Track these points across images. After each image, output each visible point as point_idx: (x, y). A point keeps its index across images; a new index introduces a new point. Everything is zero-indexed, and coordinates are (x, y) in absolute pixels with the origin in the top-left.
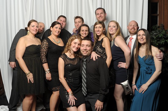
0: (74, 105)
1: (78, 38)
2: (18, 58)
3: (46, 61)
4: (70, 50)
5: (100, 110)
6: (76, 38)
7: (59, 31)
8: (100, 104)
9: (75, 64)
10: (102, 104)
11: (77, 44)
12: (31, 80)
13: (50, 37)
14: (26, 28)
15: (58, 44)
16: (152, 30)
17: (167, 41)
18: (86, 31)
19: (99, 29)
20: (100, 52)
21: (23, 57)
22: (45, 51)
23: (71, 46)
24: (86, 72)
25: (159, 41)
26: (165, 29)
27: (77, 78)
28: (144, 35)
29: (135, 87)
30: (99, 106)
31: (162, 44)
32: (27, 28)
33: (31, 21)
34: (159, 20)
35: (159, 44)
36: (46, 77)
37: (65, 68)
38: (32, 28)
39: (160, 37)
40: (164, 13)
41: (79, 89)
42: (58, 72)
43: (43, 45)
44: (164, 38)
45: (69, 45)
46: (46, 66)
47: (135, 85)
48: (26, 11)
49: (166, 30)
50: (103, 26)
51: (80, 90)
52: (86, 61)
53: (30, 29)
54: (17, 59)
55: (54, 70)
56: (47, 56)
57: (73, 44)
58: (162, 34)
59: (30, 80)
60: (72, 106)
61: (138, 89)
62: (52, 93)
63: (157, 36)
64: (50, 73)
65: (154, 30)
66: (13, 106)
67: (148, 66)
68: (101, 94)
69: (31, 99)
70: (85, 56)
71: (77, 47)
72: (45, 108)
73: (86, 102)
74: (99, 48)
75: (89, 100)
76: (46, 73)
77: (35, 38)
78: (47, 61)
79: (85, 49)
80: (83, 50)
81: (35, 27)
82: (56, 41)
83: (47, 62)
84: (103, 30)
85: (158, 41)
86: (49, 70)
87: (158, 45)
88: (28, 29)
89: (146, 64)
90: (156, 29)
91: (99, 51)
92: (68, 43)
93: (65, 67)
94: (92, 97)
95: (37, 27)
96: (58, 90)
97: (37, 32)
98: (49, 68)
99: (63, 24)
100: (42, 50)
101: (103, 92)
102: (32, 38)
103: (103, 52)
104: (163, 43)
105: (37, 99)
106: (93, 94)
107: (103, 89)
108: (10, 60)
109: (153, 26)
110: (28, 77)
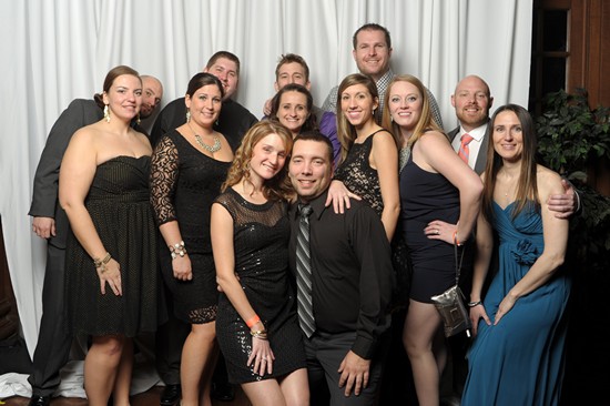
0: (270, 372)
1: (278, 132)
2: (69, 205)
3: (170, 214)
4: (249, 174)
5: (358, 386)
6: (271, 131)
7: (212, 110)
8: (358, 368)
9: (273, 222)
10: (367, 367)
11: (275, 153)
12: (111, 283)
13: (183, 130)
14: (98, 98)
15: (212, 153)
16: (547, 108)
17: (596, 147)
18: (299, 107)
19: (357, 102)
20: (359, 186)
21: (88, 200)
22: (167, 176)
23: (253, 159)
24: (311, 254)
25: (569, 146)
26: (591, 104)
27: (279, 276)
28: (518, 129)
29: (479, 310)
30: (355, 372)
31: (581, 158)
32: (101, 96)
33: (117, 72)
34: (571, 72)
35: (567, 158)
36: (174, 269)
37: (235, 242)
38: (121, 98)
39: (573, 132)
40: (587, 48)
41: (287, 313)
42: (211, 254)
43: (160, 158)
44: (586, 137)
45: (244, 156)
46: (170, 231)
47: (480, 306)
48: (98, 35)
49: (595, 111)
50: (371, 93)
51: (290, 317)
52: (308, 215)
53: (110, 99)
54: (65, 207)
55: (199, 246)
56: (173, 197)
57: (259, 153)
58: (579, 124)
59: (107, 282)
60: (263, 378)
61: (490, 319)
62: (189, 330)
63: (562, 129)
64: (186, 256)
65: (552, 108)
66: (47, 377)
67: (523, 238)
68: (361, 333)
69: (114, 351)
70: (305, 197)
71: (274, 162)
72: (162, 384)
73: (308, 360)
74: (356, 170)
75: (321, 356)
76: (173, 255)
77: (128, 131)
78: (176, 214)
79: (306, 171)
80: (300, 177)
81: (131, 91)
82: (206, 143)
83: (176, 218)
84: (371, 106)
85: (564, 147)
86: (183, 244)
87: (564, 161)
88: (106, 101)
89: (518, 230)
90: (561, 105)
91: (357, 180)
92: (240, 149)
93: (234, 236)
94: (330, 343)
95: (138, 92)
96: (212, 320)
97: (137, 110)
98: (183, 239)
99: (226, 81)
100: (157, 174)
101: (372, 326)
102: (118, 132)
103: (371, 187)
104: (582, 154)
105: (136, 350)
106: (332, 333)
107: (372, 315)
108: (35, 211)
109: (549, 94)
110: (103, 272)
